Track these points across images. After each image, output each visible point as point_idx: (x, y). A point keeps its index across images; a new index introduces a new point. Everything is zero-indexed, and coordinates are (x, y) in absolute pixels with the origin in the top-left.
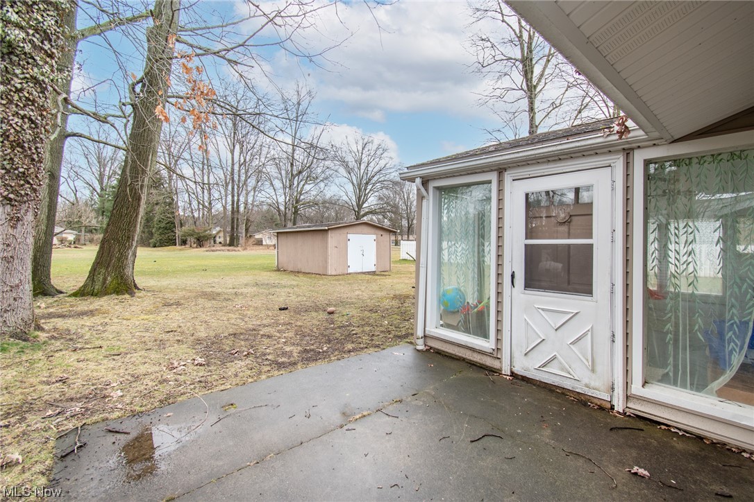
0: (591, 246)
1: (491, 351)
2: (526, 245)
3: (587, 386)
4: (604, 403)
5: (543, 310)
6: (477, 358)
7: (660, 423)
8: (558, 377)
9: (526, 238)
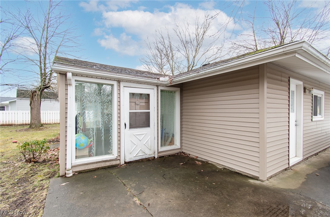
0: (149, 112)
1: (116, 158)
2: (130, 112)
3: (149, 155)
4: (152, 158)
5: (136, 135)
6: (108, 164)
7: (164, 156)
8: (141, 156)
9: (130, 110)
